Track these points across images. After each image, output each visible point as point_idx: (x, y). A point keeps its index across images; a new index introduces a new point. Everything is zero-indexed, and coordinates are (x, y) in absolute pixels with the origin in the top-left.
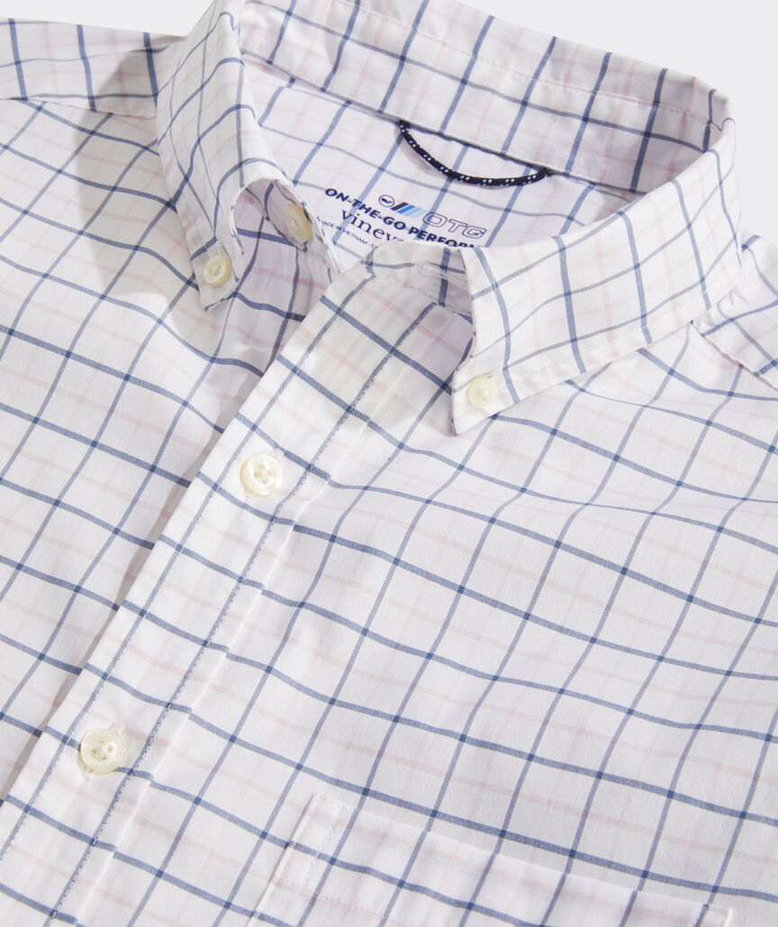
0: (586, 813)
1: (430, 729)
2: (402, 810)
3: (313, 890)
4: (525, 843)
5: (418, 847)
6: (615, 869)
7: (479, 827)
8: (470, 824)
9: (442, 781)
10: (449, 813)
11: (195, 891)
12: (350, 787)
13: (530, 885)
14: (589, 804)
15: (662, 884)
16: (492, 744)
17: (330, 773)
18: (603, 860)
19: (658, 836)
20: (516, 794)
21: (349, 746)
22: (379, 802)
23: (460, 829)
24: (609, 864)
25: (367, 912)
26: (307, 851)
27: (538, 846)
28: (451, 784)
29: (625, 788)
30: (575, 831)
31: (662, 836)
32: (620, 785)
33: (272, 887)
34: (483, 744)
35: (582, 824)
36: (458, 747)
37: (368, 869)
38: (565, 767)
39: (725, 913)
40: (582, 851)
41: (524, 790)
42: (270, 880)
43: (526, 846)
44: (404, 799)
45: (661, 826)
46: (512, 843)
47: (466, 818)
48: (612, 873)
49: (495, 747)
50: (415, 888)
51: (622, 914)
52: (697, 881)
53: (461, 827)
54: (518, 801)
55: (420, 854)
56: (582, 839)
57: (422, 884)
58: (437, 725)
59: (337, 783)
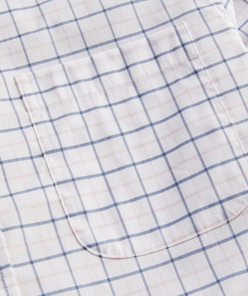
0: (110, 25)
1: (34, 32)
2: (47, 63)
3: (43, 105)
4: (97, 47)
5: (64, 70)
6: (133, 36)
7: (77, 52)
8: (73, 53)
9: (53, 46)
10: (63, 54)
11: (7, 131)
12: (23, 67)
13: (111, 57)
14: (109, 21)
15: (152, 31)
16: (59, 24)
17: (12, 67)
18: (127, 36)
19: (138, 17)
20: (82, 34)
21: (10, 55)
22: (37, 65)
23: (71, 57)
24: (130, 36)
25: (68, 99)
26: (30, 95)
27: (102, 45)
28: (56, 45)
29: (116, 9)
30: (111, 33)
31: (139, 17)
32: (114, 9)
33: (29, 112)
34: (56, 26)
35: (111, 29)
36: (49, 32)
37: (56, 86)
38: (90, 15)
39: (183, 24)
40: (119, 37)
41: (83, 31)
42: (27, 111)
43: (98, 48)
44: (45, 59)
45: (136, 14)
46: (93, 50)
47: (70, 52)
48: (133, 38)
49: (61, 24)
50: (76, 83)
51: (149, 46)
52: (163, 22)
53: (71, 56)
54: (84, 35)
55: (67, 72)
56: (115, 33)
57: (77, 80)
58: (35, 29)
59: (17, 69)
